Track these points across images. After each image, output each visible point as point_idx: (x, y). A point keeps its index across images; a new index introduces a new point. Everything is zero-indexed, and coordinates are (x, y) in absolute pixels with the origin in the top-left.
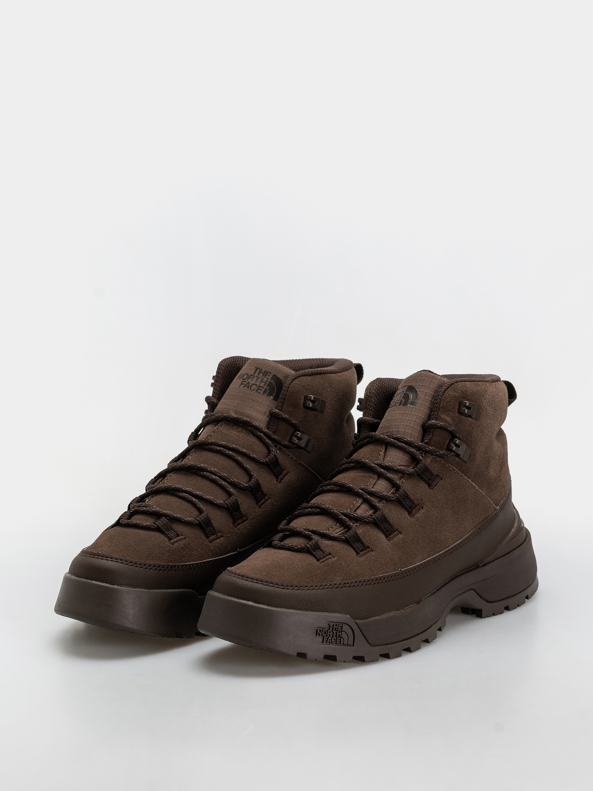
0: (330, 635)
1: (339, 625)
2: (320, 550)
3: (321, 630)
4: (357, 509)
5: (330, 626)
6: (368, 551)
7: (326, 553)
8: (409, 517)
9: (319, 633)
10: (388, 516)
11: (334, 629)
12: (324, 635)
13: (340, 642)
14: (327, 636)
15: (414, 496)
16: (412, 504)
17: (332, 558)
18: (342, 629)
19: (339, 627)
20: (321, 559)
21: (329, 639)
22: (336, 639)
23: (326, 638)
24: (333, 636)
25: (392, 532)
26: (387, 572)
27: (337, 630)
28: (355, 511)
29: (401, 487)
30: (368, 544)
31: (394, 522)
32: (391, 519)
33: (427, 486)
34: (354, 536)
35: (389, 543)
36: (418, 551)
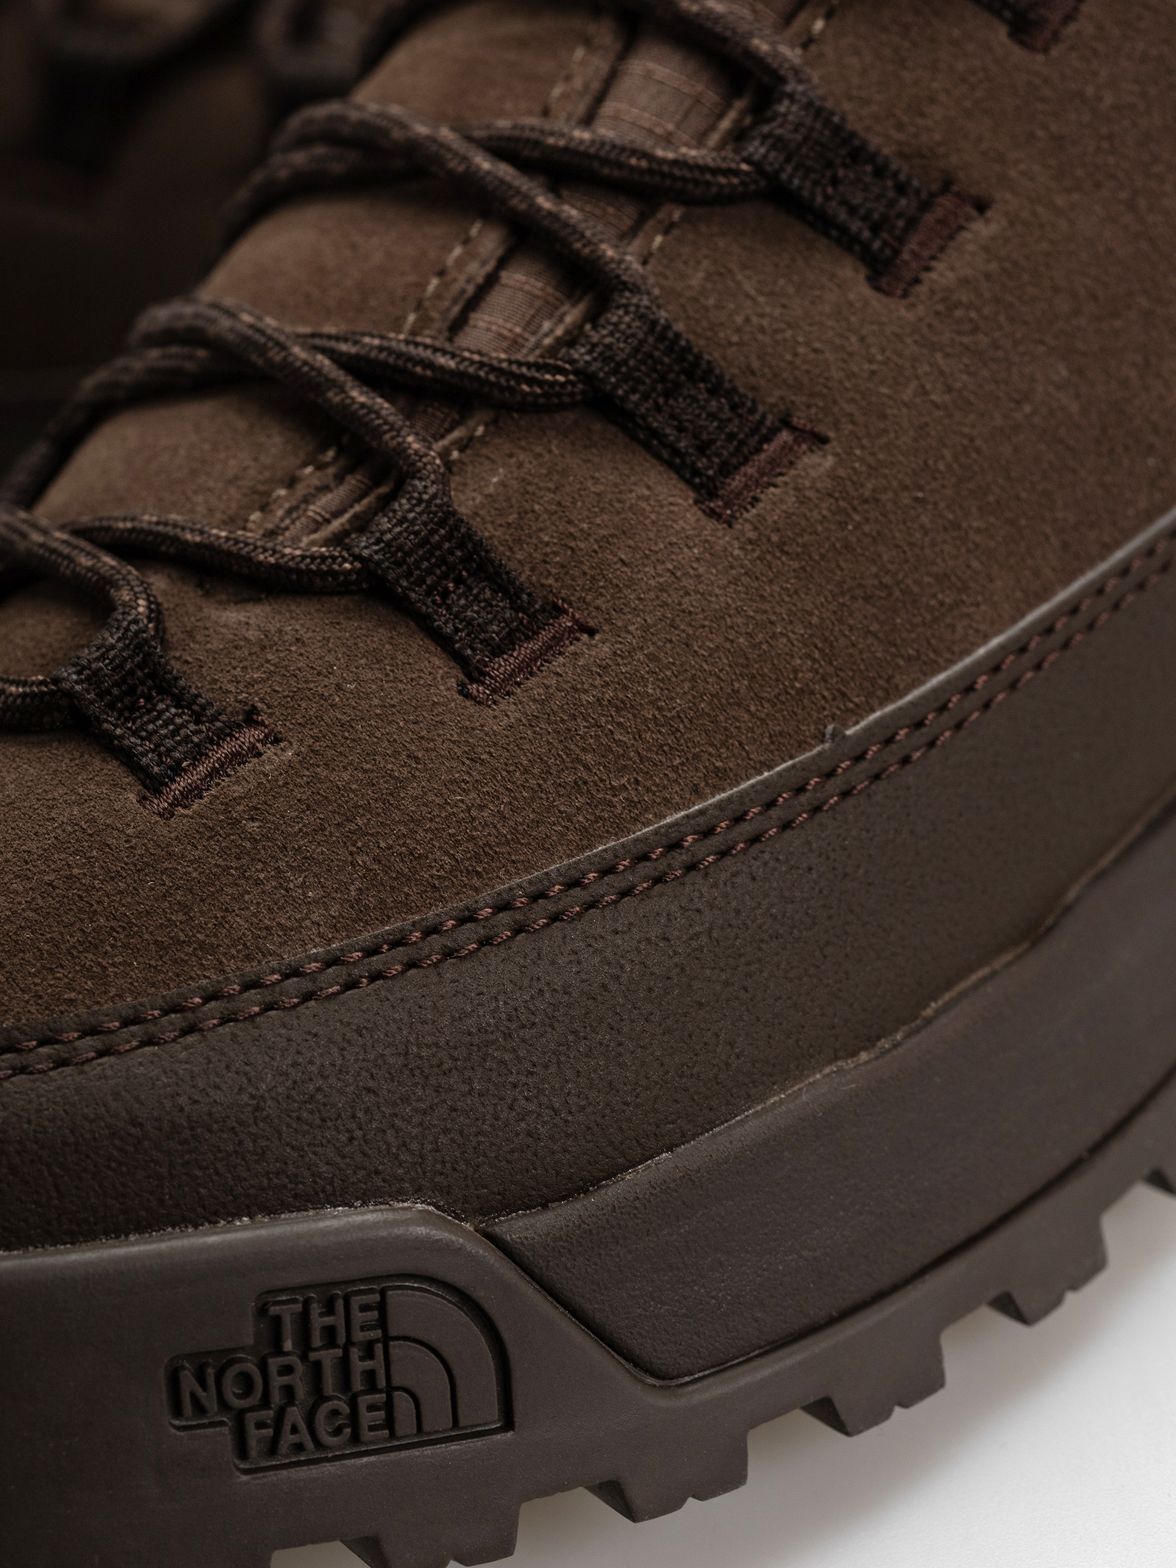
0: (289, 1392)
1: (356, 1302)
2: (173, 695)
3: (210, 1371)
4: (473, 303)
5: (277, 1321)
6: (557, 639)
7: (214, 718)
8: (877, 301)
9: (194, 1397)
10: (705, 324)
11: (317, 1341)
12: (237, 1403)
13: (390, 1423)
14: (265, 1402)
15: (900, 126)
16: (891, 194)
17: (259, 755)
18: (383, 1323)
19: (358, 1317)
20: (177, 770)
21: (287, 1427)
22: (346, 1409)
23: (260, 1425)
24: (319, 1396)
25: (742, 443)
26: (722, 777)
27: (342, 1339)
28: (458, 325)
29: (783, 80)
30: (551, 581)
31: (756, 364)
32: (730, 344)
33: (1002, 33)
34: (426, 541)
35: (722, 538)
36: (977, 546)
